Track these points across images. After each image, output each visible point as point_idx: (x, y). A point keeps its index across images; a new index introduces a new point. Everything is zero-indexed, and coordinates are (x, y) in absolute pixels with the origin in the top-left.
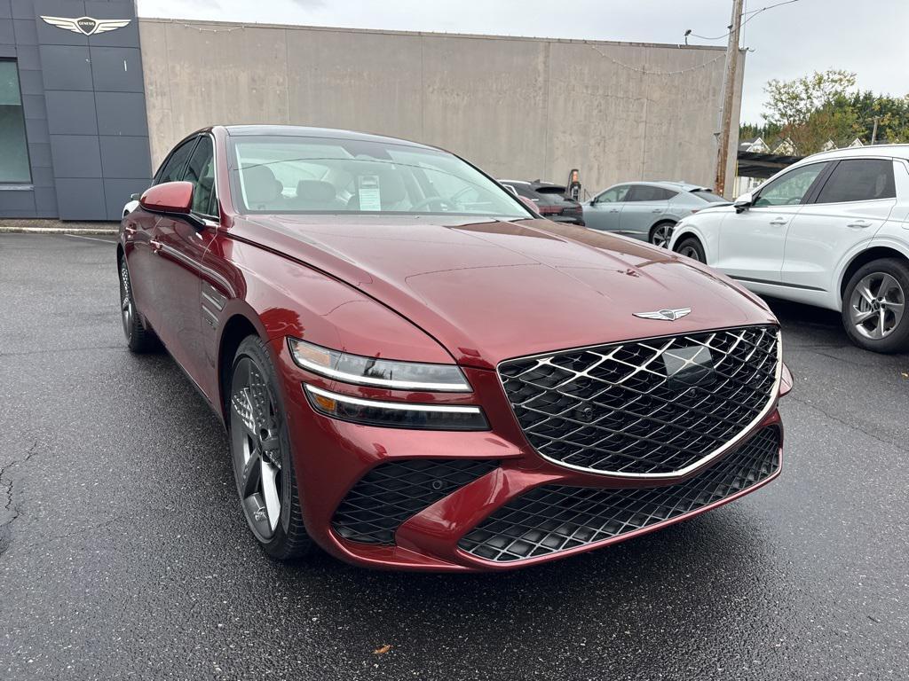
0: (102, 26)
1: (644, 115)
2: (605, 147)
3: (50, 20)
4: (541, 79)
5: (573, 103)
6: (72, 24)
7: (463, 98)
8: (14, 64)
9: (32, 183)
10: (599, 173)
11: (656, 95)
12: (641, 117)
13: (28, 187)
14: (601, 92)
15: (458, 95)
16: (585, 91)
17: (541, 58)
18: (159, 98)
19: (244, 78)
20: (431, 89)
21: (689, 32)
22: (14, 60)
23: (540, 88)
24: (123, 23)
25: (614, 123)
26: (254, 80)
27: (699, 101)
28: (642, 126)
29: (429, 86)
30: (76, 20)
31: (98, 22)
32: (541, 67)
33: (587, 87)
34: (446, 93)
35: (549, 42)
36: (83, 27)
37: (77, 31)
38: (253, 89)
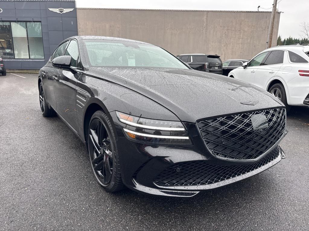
0: (66, 11)
1: (241, 36)
2: (227, 47)
3: (51, 9)
4: (205, 24)
5: (216, 32)
6: (57, 10)
7: (178, 31)
8: (40, 23)
9: (44, 59)
10: (225, 56)
11: (246, 29)
12: (240, 37)
13: (43, 60)
14: (226, 28)
15: (176, 30)
16: (220, 28)
17: (205, 17)
18: (82, 33)
19: (107, 26)
20: (167, 28)
21: (259, 7)
22: (40, 22)
23: (204, 27)
24: (72, 10)
25: (230, 39)
26: (111, 27)
27: (262, 31)
28: (241, 40)
29: (167, 27)
30: (58, 9)
31: (64, 9)
32: (205, 20)
33: (221, 27)
34: (172, 29)
35: (208, 12)
36: (60, 11)
37: (58, 12)
38: (110, 29)
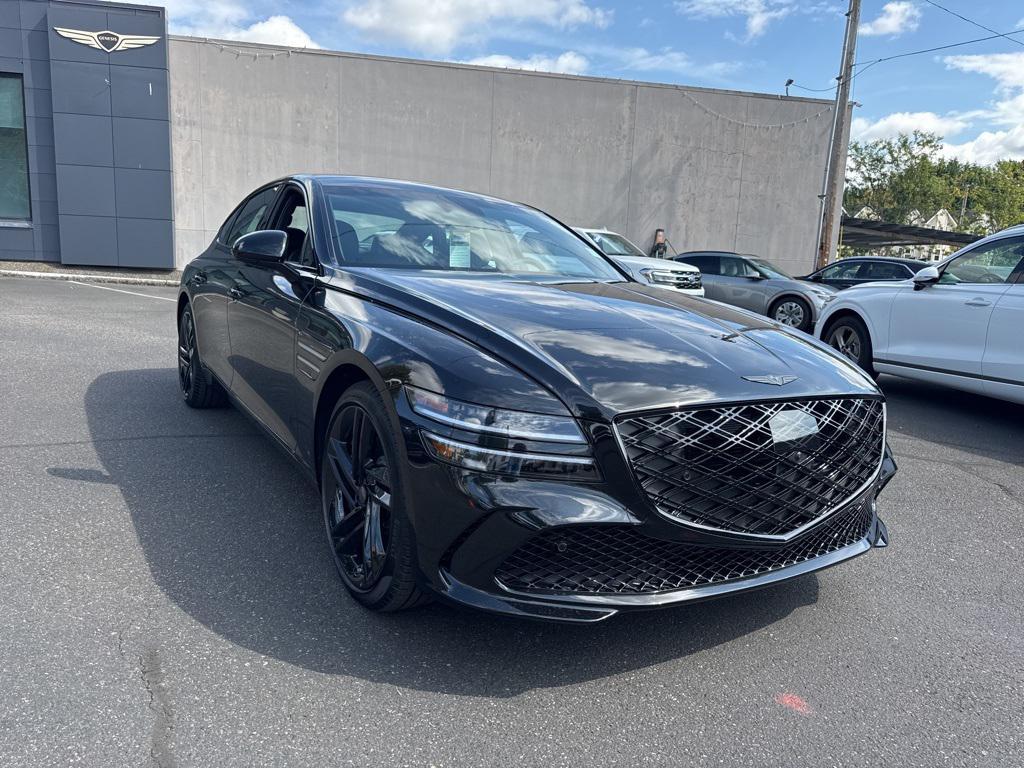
0: (125, 42)
1: (739, 171)
2: (694, 205)
3: (65, 33)
4: (625, 126)
5: (661, 154)
6: (91, 39)
7: (538, 144)
8: (19, 81)
9: (30, 219)
10: (686, 234)
11: (753, 151)
12: (736, 174)
13: (25, 225)
14: (692, 144)
15: (532, 140)
16: (674, 141)
17: (626, 103)
18: (188, 127)
19: (287, 109)
20: (502, 132)
21: (790, 82)
22: (20, 76)
23: (624, 137)
24: (151, 40)
25: (705, 179)
26: (298, 112)
27: (801, 159)
28: (736, 184)
29: (499, 128)
30: (95, 35)
31: (121, 37)
32: (626, 113)
33: (677, 138)
34: (519, 137)
35: (636, 85)
36: (103, 42)
37: (96, 46)
38: (298, 122)
